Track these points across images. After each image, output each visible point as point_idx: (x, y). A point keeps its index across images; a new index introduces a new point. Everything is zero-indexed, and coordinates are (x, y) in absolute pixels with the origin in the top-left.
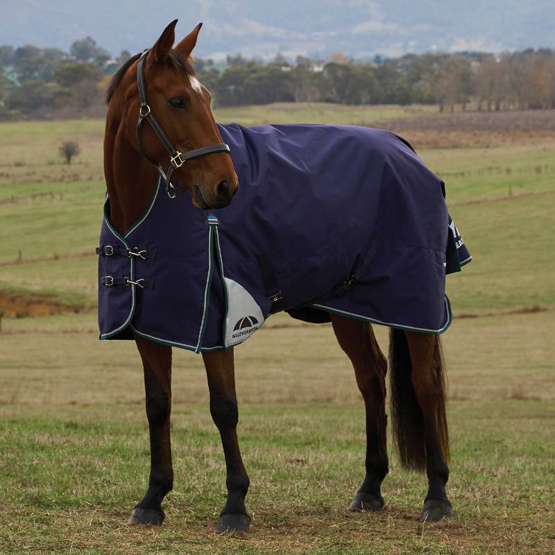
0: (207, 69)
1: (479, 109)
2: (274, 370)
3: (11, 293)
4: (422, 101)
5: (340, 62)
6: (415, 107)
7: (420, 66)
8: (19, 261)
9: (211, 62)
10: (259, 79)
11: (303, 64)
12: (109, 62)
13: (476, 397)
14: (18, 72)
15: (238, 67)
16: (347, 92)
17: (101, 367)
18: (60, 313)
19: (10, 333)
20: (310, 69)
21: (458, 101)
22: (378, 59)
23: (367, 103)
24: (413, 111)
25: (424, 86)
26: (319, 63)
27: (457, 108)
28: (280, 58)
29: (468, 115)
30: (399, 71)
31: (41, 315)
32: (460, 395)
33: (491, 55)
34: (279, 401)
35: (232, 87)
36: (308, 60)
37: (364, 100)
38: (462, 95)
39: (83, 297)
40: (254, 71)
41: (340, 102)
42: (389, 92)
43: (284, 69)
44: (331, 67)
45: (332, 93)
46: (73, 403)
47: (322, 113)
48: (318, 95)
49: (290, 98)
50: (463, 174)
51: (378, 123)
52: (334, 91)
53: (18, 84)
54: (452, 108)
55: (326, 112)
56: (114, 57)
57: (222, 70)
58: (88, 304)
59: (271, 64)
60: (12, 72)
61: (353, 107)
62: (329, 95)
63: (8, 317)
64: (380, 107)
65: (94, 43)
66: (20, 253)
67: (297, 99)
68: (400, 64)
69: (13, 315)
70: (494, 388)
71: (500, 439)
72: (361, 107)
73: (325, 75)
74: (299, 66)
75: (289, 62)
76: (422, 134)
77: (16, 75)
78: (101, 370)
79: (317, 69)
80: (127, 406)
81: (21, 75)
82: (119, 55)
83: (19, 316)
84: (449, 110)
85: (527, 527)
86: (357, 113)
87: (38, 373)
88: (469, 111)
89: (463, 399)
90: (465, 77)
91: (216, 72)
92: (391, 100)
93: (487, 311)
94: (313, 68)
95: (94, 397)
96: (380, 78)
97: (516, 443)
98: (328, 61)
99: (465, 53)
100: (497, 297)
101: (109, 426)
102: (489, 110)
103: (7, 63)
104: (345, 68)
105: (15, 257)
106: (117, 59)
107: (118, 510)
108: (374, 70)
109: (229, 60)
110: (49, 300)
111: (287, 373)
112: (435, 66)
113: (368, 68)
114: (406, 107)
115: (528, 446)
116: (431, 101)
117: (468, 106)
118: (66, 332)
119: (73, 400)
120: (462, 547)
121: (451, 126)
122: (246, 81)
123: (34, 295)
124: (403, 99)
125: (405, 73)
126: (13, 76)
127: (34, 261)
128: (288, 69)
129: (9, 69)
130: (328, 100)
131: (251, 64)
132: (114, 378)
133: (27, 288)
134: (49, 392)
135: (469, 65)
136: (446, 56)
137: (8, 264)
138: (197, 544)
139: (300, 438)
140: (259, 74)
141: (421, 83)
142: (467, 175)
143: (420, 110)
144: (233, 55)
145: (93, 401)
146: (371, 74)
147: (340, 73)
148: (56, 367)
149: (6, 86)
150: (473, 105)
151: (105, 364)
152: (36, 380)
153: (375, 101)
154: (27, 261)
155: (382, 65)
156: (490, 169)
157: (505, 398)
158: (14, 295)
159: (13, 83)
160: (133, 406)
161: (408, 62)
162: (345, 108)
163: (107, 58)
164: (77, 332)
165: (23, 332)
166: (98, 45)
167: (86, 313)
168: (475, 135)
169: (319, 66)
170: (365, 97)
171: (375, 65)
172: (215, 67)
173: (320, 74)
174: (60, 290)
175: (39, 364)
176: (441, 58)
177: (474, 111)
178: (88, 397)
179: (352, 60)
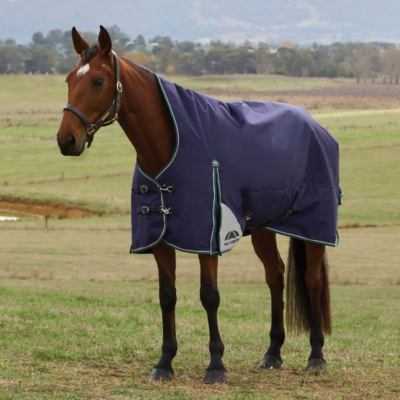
0: (196, 49)
1: (384, 82)
2: (234, 260)
3: (56, 201)
4: (344, 75)
5: (289, 47)
6: (340, 79)
7: (344, 51)
8: (62, 180)
9: (199, 45)
10: (232, 57)
11: (263, 48)
12: (129, 43)
13: (372, 283)
14: (65, 48)
15: (218, 49)
16: (293, 68)
17: (114, 255)
18: (89, 217)
19: (53, 229)
20: (268, 51)
21: (370, 76)
22: (315, 45)
23: (306, 76)
24: (338, 82)
25: (346, 65)
26: (274, 47)
27: (369, 81)
28: (247, 43)
29: (376, 86)
30: (329, 54)
31: (76, 217)
32: (360, 281)
33: (394, 45)
34: (235, 282)
35: (213, 63)
36: (266, 45)
37: (304, 74)
38: (373, 73)
39: (105, 205)
40: (229, 52)
41: (288, 75)
42: (322, 69)
43: (249, 51)
44: (282, 50)
45: (283, 68)
46: (93, 280)
47: (275, 82)
48: (273, 70)
49: (253, 71)
50: (371, 127)
51: (314, 90)
52: (284, 66)
53: (65, 56)
54: (366, 82)
55: (278, 82)
56: (132, 40)
57: (207, 50)
58: (108, 211)
59: (241, 48)
60: (61, 48)
61: (297, 78)
62: (280, 70)
63: (53, 217)
64: (315, 79)
65: (119, 29)
66: (62, 174)
67: (258, 72)
68: (330, 49)
69: (56, 217)
70: (385, 276)
71: (377, 316)
72: (302, 78)
73: (278, 55)
74: (260, 49)
75: (253, 46)
76: (344, 98)
77: (64, 50)
78: (115, 257)
79: (273, 51)
80: (130, 283)
81: (68, 50)
82: (136, 38)
83: (60, 218)
84: (363, 82)
85: (377, 383)
86: (299, 82)
87: (70, 258)
88: (377, 83)
89: (362, 284)
90: (375, 60)
91: (203, 51)
92: (323, 74)
93: (383, 223)
94: (270, 50)
95: (107, 276)
96: (316, 58)
97: (387, 320)
98: (281, 46)
99: (375, 43)
100: (392, 213)
101: (108, 300)
102: (391, 83)
103: (58, 41)
104: (292, 51)
105: (60, 176)
106: (134, 41)
107: (97, 363)
108: (312, 53)
109: (212, 43)
110: (81, 207)
111: (243, 262)
112: (354, 51)
113: (308, 52)
114: (334, 79)
115: (395, 321)
116: (351, 76)
117: (376, 80)
118: (92, 230)
119: (92, 278)
120: (330, 396)
121: (364, 94)
122: (223, 58)
123: (71, 203)
124: (332, 74)
125: (333, 56)
126: (62, 51)
127: (72, 180)
128: (252, 51)
129: (59, 45)
130: (279, 73)
131: (226, 47)
132: (123, 263)
133: (66, 198)
134: (77, 272)
135: (378, 51)
136: (362, 45)
137: (54, 181)
138: (146, 389)
139: (238, 312)
140: (232, 54)
141: (344, 63)
142: (373, 127)
143: (343, 82)
144: (215, 40)
145: (106, 279)
146: (310, 56)
147: (288, 55)
148: (83, 254)
149: (57, 57)
150: (380, 79)
151: (118, 253)
152: (68, 263)
153: (312, 75)
154: (67, 179)
155: (318, 49)
156: (390, 123)
157: (391, 284)
158: (56, 203)
159: (61, 55)
160: (134, 283)
161: (336, 48)
162: (292, 79)
163: (127, 40)
164: (100, 230)
165: (62, 229)
166: (122, 31)
167: (106, 216)
168: (381, 100)
169: (274, 50)
170: (305, 71)
171: (313, 50)
172: (202, 48)
173: (274, 55)
174: (88, 200)
175: (71, 252)
176: (359, 46)
177: (381, 83)
178: (103, 276)
179: (297, 46)
